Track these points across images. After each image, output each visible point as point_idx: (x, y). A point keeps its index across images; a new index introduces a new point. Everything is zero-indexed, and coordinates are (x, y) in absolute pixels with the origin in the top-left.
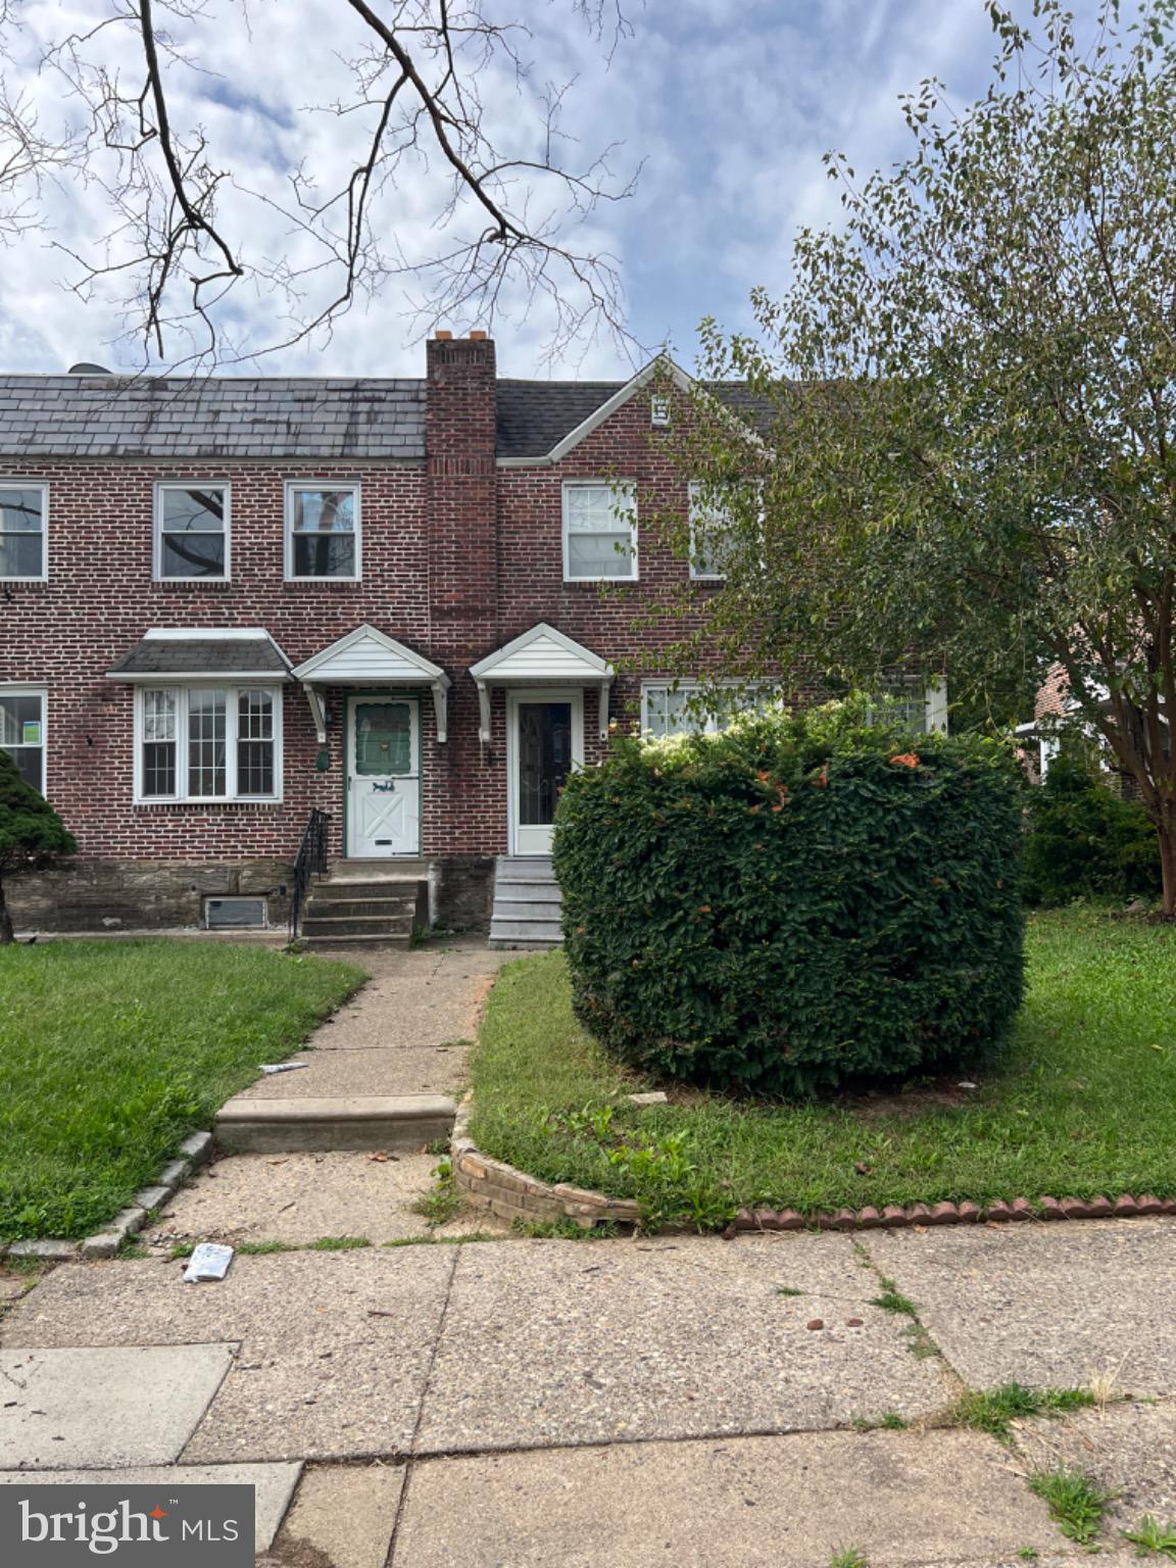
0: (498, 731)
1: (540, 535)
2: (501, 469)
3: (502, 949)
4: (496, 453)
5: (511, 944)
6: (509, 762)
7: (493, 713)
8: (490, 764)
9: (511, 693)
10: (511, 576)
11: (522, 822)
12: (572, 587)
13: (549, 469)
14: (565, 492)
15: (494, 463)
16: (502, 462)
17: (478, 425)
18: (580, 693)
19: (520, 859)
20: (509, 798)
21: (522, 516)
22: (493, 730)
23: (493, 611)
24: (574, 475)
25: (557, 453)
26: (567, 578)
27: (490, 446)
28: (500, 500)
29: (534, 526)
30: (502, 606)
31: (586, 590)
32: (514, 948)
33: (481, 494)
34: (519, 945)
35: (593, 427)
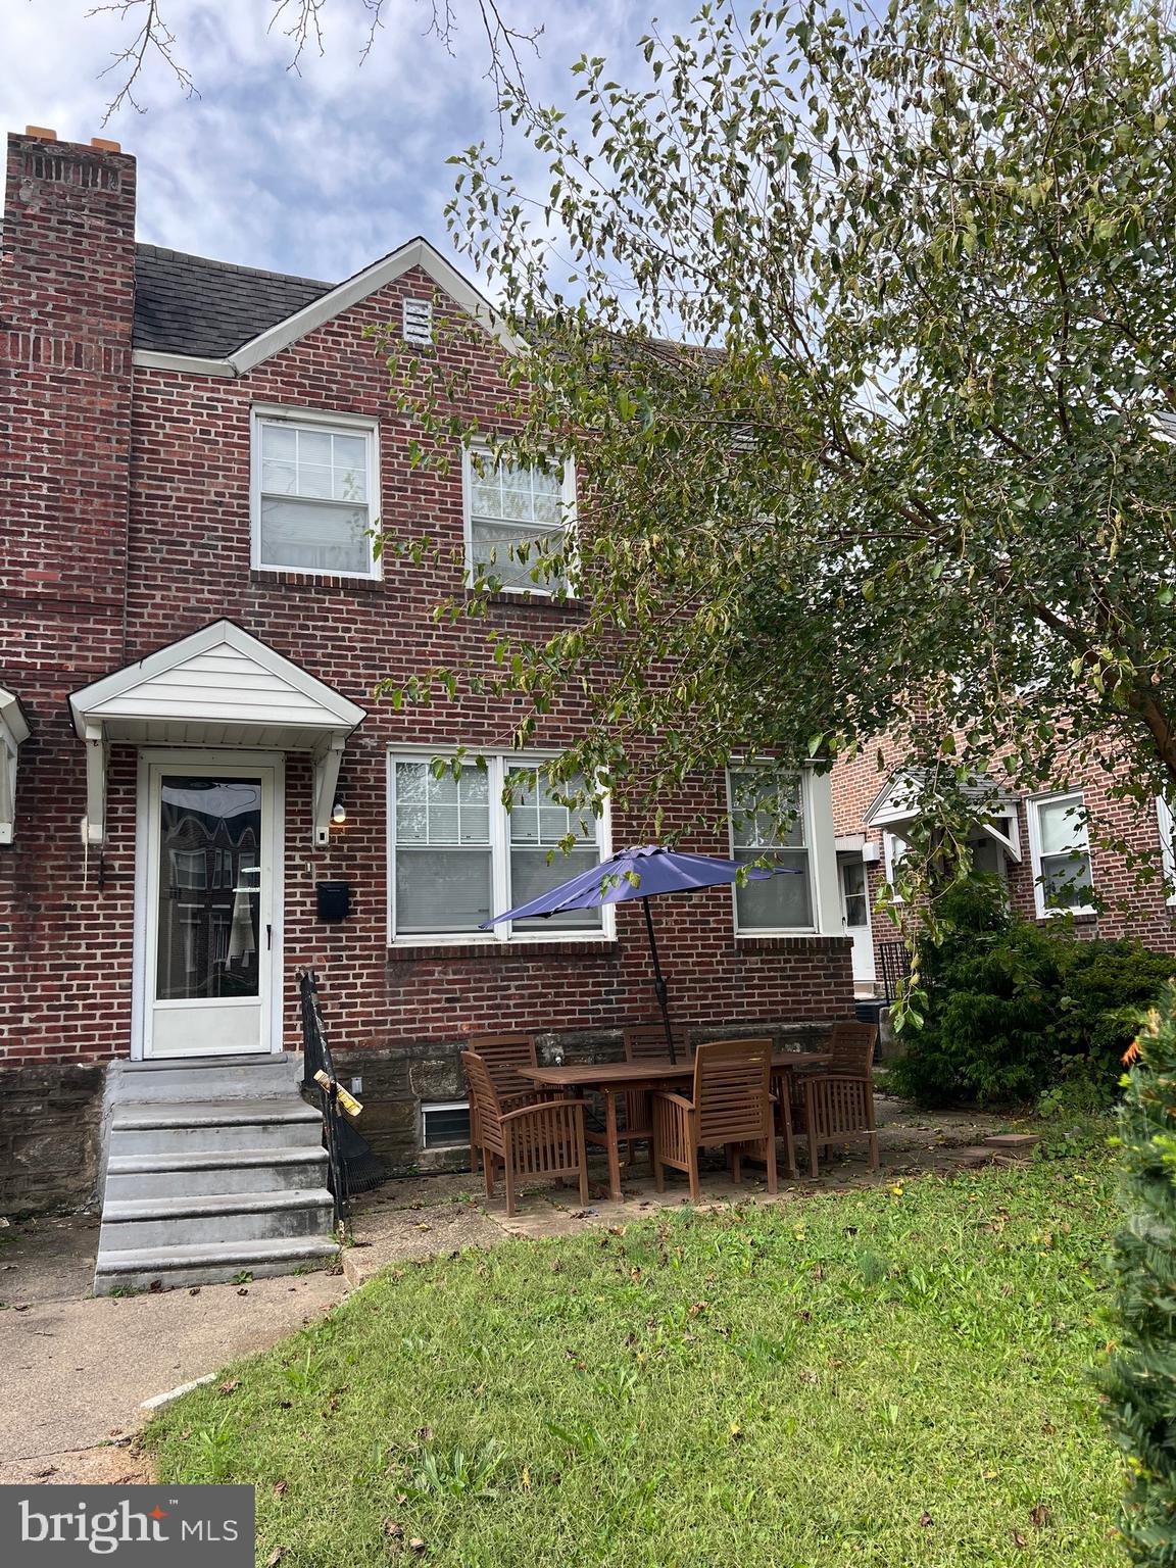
0: (121, 823)
1: (212, 489)
2: (140, 370)
3: (128, 1293)
4: (134, 341)
5: (147, 1278)
6: (139, 882)
7: (110, 791)
8: (102, 887)
9: (147, 756)
10: (154, 552)
11: (160, 996)
12: (266, 580)
13: (229, 383)
14: (256, 426)
15: (128, 357)
16: (144, 358)
17: (100, 289)
18: (278, 762)
19: (154, 1066)
20: (138, 950)
21: (177, 453)
22: (110, 823)
23: (117, 606)
24: (274, 399)
25: (245, 358)
26: (257, 565)
27: (122, 326)
28: (138, 422)
29: (198, 470)
30: (136, 602)
31: (291, 588)
32: (156, 1287)
33: (102, 404)
34: (168, 1278)
35: (307, 330)
